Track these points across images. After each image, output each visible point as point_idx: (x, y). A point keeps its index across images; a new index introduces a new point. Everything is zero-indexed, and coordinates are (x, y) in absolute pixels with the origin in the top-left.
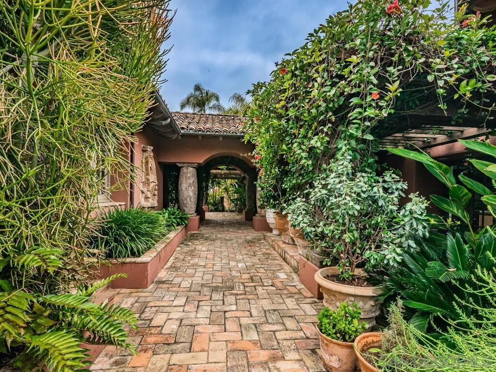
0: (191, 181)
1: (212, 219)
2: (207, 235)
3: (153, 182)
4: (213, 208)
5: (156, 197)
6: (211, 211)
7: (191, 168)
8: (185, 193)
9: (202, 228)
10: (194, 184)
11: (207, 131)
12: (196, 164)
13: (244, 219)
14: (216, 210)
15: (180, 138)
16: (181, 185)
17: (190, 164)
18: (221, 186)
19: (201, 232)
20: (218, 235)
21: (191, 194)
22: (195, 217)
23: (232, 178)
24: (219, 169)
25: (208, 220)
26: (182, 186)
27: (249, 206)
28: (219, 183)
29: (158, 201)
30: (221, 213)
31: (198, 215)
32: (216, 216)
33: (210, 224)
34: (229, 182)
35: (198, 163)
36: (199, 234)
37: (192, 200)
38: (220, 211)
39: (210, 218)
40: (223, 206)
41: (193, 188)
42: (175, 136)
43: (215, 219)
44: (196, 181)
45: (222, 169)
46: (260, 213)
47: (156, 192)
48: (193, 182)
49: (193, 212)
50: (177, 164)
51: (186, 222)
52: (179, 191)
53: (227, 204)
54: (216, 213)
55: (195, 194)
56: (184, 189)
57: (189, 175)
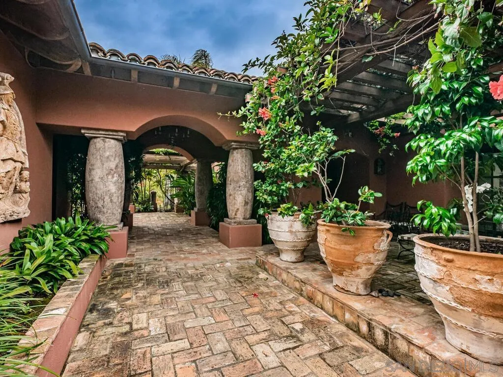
0: (112, 165)
1: (145, 224)
2: (148, 269)
3: (11, 159)
4: (141, 207)
5: (26, 196)
6: (139, 211)
7: (112, 141)
8: (101, 186)
9: (133, 249)
10: (119, 170)
11: (149, 64)
12: (122, 134)
13: (193, 224)
14: (146, 210)
15: (88, 71)
16: (90, 171)
17: (110, 132)
18: (152, 178)
19: (134, 260)
20: (170, 264)
21: (113, 188)
22: (120, 232)
23: (166, 168)
24: (153, 153)
25: (138, 228)
26: (93, 173)
27: (200, 205)
28: (149, 174)
29: (30, 207)
30: (153, 214)
31: (124, 225)
32: (147, 219)
33: (144, 236)
34: (163, 172)
35: (127, 132)
36: (131, 265)
37: (115, 199)
38: (151, 211)
39: (140, 224)
40: (155, 204)
41: (115, 178)
42: (76, 65)
43: (150, 226)
44: (122, 164)
45: (158, 154)
46: (235, 218)
47: (25, 186)
48: (117, 166)
49: (118, 222)
50: (83, 131)
51: (103, 247)
52: (87, 183)
53: (160, 202)
54: (146, 214)
55: (119, 189)
56: (97, 179)
57: (108, 154)
